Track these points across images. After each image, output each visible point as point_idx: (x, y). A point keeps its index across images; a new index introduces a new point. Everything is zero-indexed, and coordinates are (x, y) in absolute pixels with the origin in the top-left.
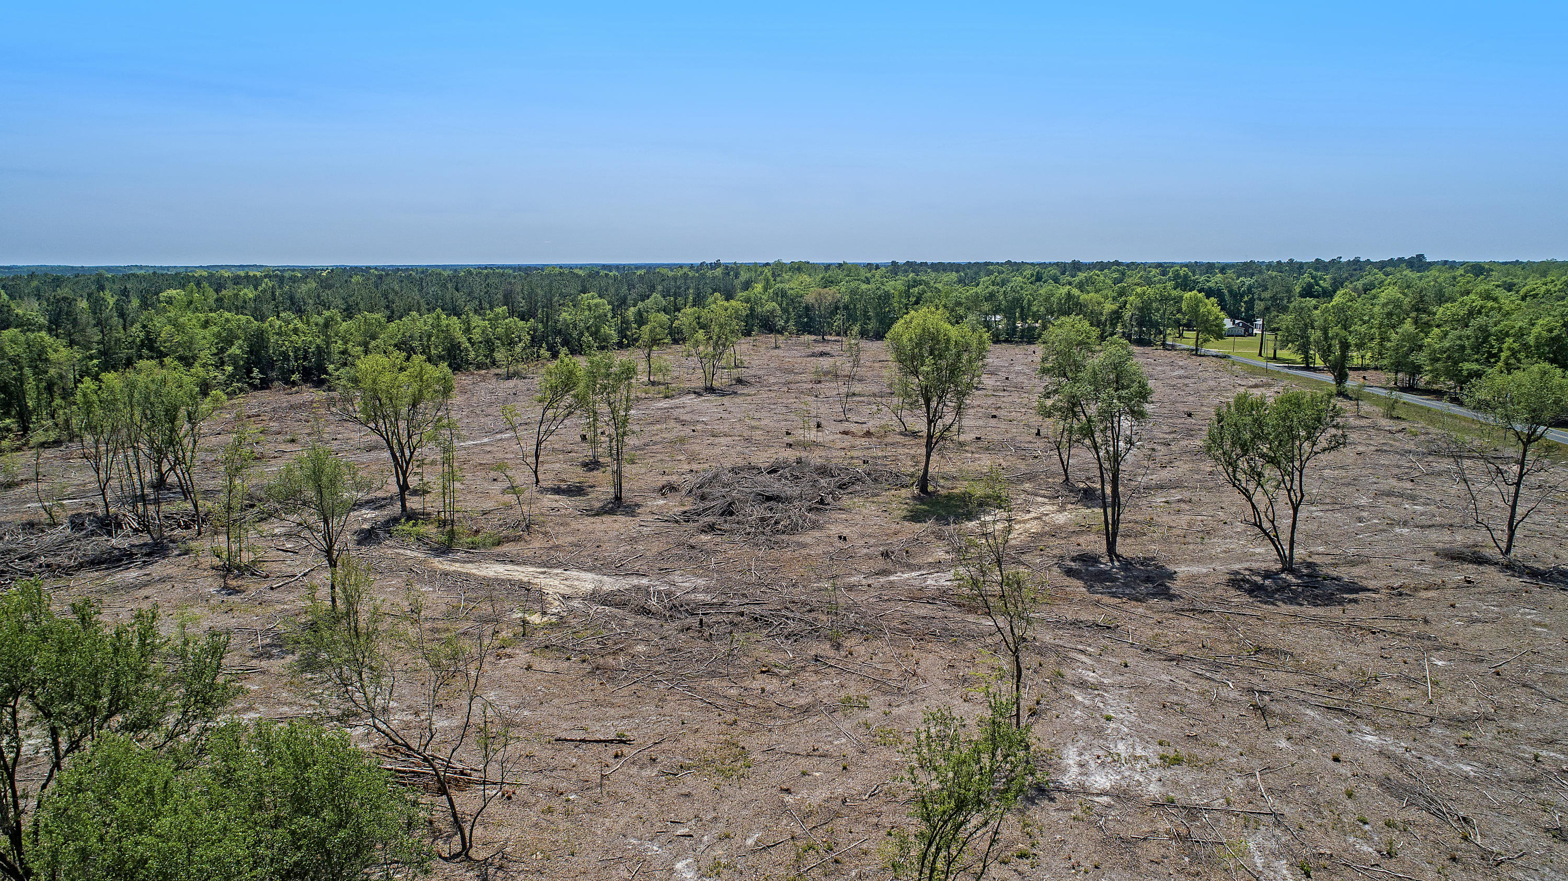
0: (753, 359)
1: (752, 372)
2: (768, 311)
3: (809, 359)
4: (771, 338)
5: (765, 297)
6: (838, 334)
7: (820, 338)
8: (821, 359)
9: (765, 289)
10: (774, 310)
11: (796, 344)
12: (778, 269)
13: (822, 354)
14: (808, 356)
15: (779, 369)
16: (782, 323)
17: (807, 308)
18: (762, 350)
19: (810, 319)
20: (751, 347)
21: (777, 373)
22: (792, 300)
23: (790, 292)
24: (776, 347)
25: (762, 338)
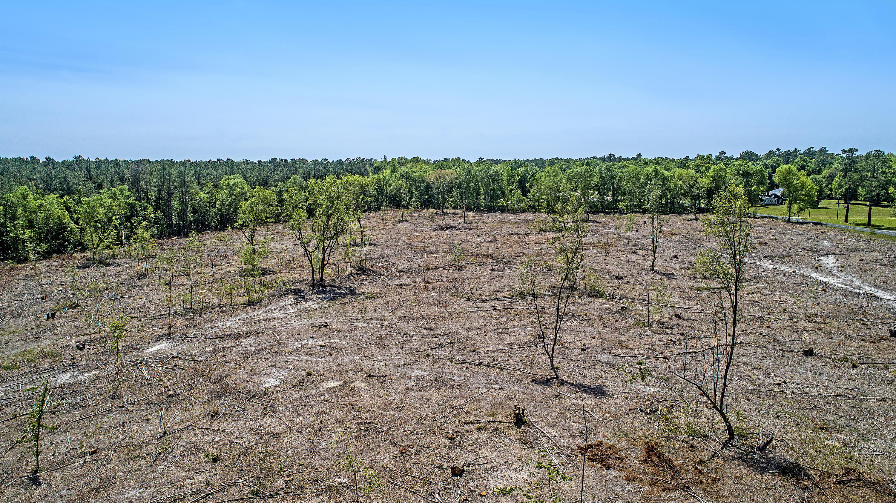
0: (381, 234)
1: (378, 251)
2: (395, 189)
3: (437, 233)
4: (399, 213)
5: (392, 179)
6: (455, 208)
7: (439, 211)
8: (448, 232)
9: (393, 173)
10: (401, 187)
11: (420, 217)
12: (401, 161)
13: (449, 227)
14: (435, 230)
15: (408, 246)
16: (407, 199)
17: (428, 187)
18: (390, 224)
19: (431, 196)
20: (381, 221)
21: (408, 252)
22: (415, 181)
23: (413, 175)
24: (404, 221)
25: (390, 212)
